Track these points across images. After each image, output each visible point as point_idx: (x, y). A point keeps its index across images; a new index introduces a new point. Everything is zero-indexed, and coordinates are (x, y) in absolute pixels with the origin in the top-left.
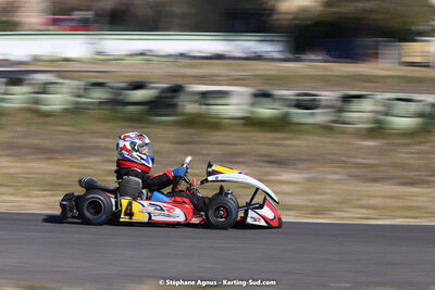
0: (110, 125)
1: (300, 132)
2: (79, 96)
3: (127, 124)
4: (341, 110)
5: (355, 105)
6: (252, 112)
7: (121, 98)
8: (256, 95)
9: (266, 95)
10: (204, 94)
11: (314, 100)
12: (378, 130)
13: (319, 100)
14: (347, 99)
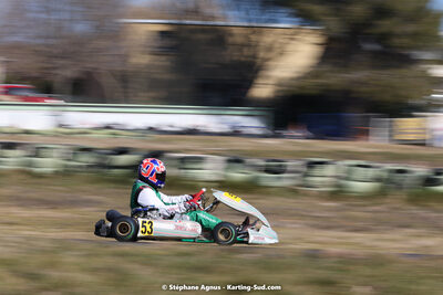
0: (97, 186)
1: (268, 194)
2: (69, 160)
3: (113, 185)
4: (306, 175)
5: (317, 171)
6: (225, 176)
7: (107, 162)
8: (229, 161)
9: (238, 161)
10: (183, 160)
11: (280, 166)
12: (338, 193)
13: (285, 166)
14: (311, 165)
